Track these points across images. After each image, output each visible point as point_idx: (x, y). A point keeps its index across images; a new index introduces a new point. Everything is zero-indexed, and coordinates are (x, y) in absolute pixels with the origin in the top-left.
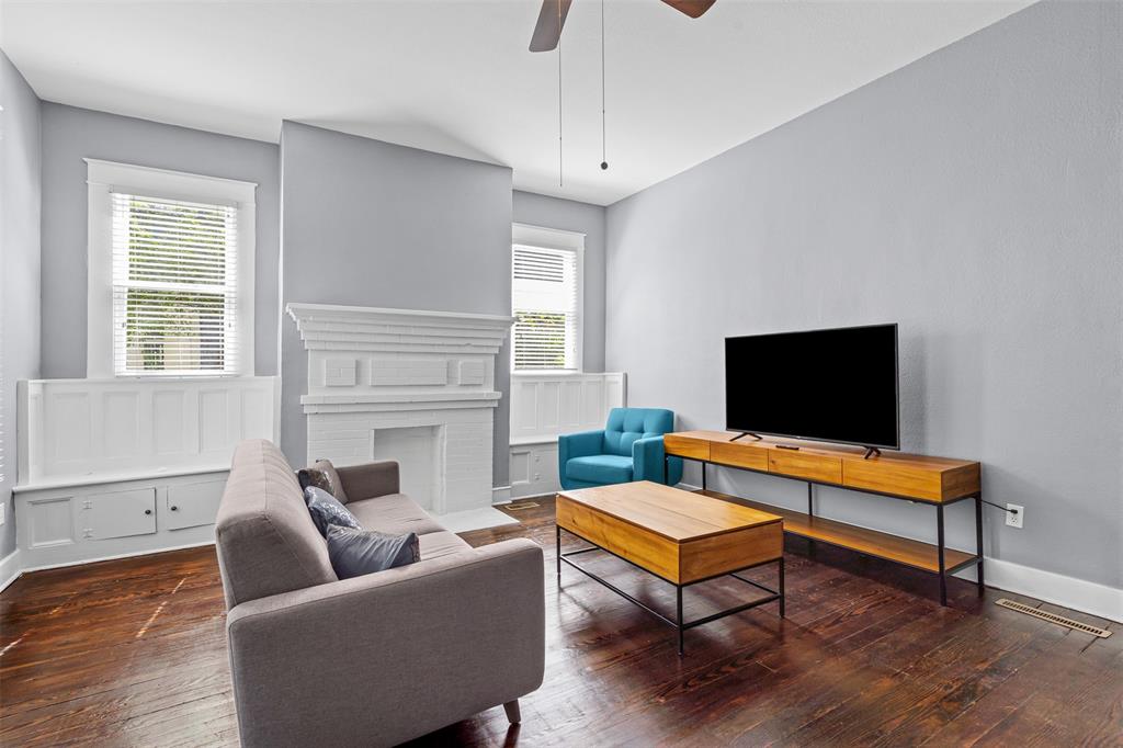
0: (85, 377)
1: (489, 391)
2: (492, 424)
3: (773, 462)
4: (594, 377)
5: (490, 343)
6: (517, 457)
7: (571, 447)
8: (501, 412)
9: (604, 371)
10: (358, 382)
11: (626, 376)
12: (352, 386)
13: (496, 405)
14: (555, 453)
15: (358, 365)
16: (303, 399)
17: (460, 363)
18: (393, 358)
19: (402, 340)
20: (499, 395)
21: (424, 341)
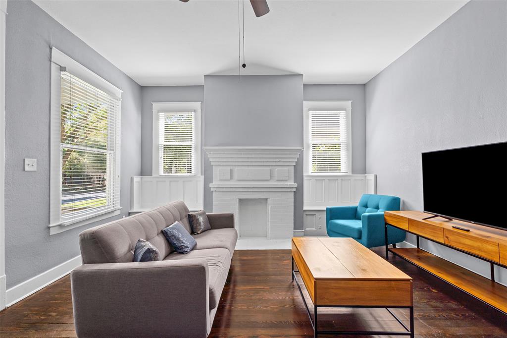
0: (152, 175)
1: (291, 183)
2: (293, 199)
3: (447, 237)
4: (360, 176)
5: (291, 160)
6: (308, 217)
7: (333, 214)
8: (298, 193)
9: (366, 173)
10: (232, 177)
11: (376, 177)
12: (229, 180)
13: (295, 190)
14: (324, 216)
15: (231, 170)
16: (211, 185)
17: (276, 170)
18: (246, 168)
19: (249, 160)
20: (296, 185)
21: (258, 160)
